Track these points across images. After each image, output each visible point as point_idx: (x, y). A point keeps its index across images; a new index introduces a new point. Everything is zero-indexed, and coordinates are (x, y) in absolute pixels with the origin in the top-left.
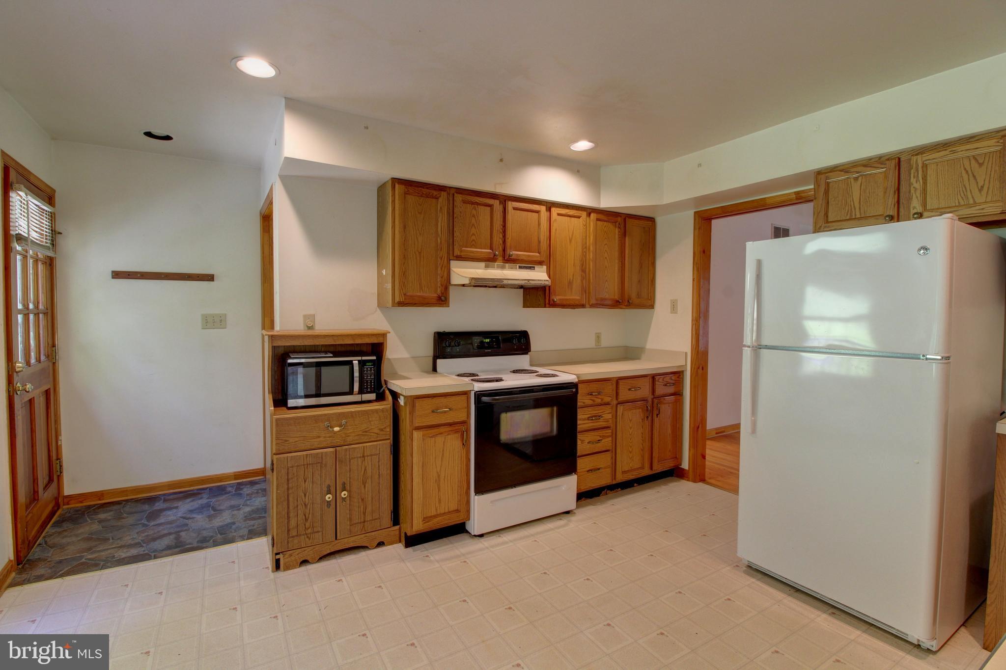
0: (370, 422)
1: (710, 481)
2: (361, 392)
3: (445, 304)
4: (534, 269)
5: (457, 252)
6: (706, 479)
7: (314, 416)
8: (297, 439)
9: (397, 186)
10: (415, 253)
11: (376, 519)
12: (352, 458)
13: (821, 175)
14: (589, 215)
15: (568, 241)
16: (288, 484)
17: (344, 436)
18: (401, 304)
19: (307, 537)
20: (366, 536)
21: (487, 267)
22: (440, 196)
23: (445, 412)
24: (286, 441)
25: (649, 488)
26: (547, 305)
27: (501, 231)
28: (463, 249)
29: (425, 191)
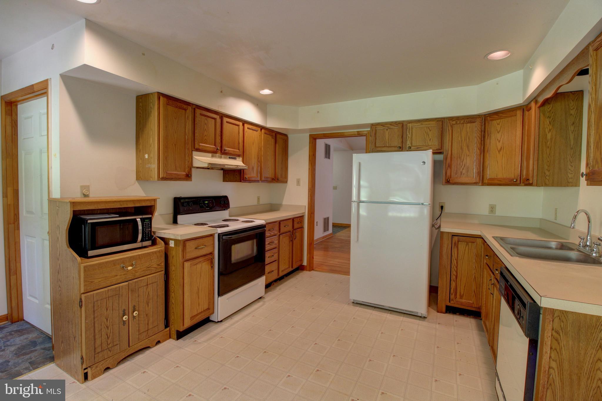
0: (151, 260)
1: (316, 269)
2: (142, 240)
3: (190, 179)
4: (236, 159)
5: (197, 146)
6: (314, 269)
7: (113, 261)
8: (100, 280)
9: (161, 98)
10: (172, 144)
11: (156, 326)
12: (140, 287)
13: (373, 126)
14: (261, 130)
15: (252, 144)
16: (94, 314)
17: (134, 272)
18: (164, 179)
19: (109, 350)
20: (149, 340)
21: (212, 156)
22: (187, 109)
23: (202, 248)
24: (92, 282)
25: (292, 277)
26: (242, 181)
27: (220, 135)
28: (200, 144)
29: (179, 104)
